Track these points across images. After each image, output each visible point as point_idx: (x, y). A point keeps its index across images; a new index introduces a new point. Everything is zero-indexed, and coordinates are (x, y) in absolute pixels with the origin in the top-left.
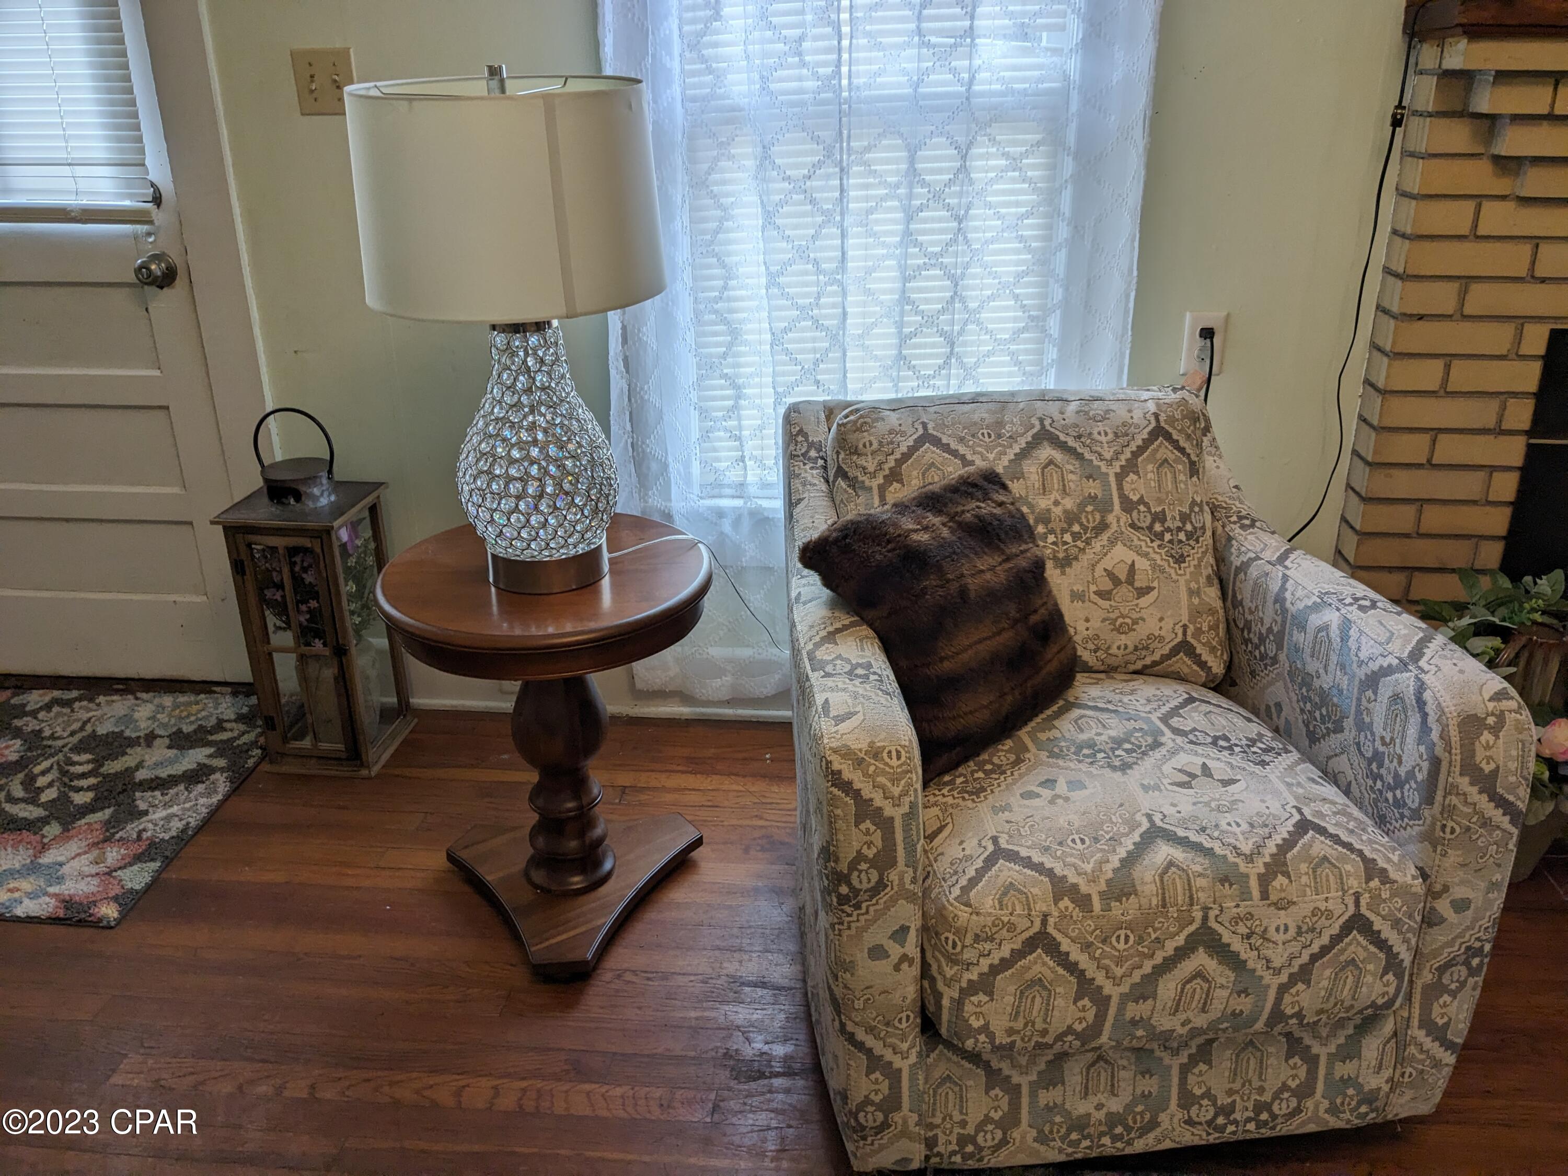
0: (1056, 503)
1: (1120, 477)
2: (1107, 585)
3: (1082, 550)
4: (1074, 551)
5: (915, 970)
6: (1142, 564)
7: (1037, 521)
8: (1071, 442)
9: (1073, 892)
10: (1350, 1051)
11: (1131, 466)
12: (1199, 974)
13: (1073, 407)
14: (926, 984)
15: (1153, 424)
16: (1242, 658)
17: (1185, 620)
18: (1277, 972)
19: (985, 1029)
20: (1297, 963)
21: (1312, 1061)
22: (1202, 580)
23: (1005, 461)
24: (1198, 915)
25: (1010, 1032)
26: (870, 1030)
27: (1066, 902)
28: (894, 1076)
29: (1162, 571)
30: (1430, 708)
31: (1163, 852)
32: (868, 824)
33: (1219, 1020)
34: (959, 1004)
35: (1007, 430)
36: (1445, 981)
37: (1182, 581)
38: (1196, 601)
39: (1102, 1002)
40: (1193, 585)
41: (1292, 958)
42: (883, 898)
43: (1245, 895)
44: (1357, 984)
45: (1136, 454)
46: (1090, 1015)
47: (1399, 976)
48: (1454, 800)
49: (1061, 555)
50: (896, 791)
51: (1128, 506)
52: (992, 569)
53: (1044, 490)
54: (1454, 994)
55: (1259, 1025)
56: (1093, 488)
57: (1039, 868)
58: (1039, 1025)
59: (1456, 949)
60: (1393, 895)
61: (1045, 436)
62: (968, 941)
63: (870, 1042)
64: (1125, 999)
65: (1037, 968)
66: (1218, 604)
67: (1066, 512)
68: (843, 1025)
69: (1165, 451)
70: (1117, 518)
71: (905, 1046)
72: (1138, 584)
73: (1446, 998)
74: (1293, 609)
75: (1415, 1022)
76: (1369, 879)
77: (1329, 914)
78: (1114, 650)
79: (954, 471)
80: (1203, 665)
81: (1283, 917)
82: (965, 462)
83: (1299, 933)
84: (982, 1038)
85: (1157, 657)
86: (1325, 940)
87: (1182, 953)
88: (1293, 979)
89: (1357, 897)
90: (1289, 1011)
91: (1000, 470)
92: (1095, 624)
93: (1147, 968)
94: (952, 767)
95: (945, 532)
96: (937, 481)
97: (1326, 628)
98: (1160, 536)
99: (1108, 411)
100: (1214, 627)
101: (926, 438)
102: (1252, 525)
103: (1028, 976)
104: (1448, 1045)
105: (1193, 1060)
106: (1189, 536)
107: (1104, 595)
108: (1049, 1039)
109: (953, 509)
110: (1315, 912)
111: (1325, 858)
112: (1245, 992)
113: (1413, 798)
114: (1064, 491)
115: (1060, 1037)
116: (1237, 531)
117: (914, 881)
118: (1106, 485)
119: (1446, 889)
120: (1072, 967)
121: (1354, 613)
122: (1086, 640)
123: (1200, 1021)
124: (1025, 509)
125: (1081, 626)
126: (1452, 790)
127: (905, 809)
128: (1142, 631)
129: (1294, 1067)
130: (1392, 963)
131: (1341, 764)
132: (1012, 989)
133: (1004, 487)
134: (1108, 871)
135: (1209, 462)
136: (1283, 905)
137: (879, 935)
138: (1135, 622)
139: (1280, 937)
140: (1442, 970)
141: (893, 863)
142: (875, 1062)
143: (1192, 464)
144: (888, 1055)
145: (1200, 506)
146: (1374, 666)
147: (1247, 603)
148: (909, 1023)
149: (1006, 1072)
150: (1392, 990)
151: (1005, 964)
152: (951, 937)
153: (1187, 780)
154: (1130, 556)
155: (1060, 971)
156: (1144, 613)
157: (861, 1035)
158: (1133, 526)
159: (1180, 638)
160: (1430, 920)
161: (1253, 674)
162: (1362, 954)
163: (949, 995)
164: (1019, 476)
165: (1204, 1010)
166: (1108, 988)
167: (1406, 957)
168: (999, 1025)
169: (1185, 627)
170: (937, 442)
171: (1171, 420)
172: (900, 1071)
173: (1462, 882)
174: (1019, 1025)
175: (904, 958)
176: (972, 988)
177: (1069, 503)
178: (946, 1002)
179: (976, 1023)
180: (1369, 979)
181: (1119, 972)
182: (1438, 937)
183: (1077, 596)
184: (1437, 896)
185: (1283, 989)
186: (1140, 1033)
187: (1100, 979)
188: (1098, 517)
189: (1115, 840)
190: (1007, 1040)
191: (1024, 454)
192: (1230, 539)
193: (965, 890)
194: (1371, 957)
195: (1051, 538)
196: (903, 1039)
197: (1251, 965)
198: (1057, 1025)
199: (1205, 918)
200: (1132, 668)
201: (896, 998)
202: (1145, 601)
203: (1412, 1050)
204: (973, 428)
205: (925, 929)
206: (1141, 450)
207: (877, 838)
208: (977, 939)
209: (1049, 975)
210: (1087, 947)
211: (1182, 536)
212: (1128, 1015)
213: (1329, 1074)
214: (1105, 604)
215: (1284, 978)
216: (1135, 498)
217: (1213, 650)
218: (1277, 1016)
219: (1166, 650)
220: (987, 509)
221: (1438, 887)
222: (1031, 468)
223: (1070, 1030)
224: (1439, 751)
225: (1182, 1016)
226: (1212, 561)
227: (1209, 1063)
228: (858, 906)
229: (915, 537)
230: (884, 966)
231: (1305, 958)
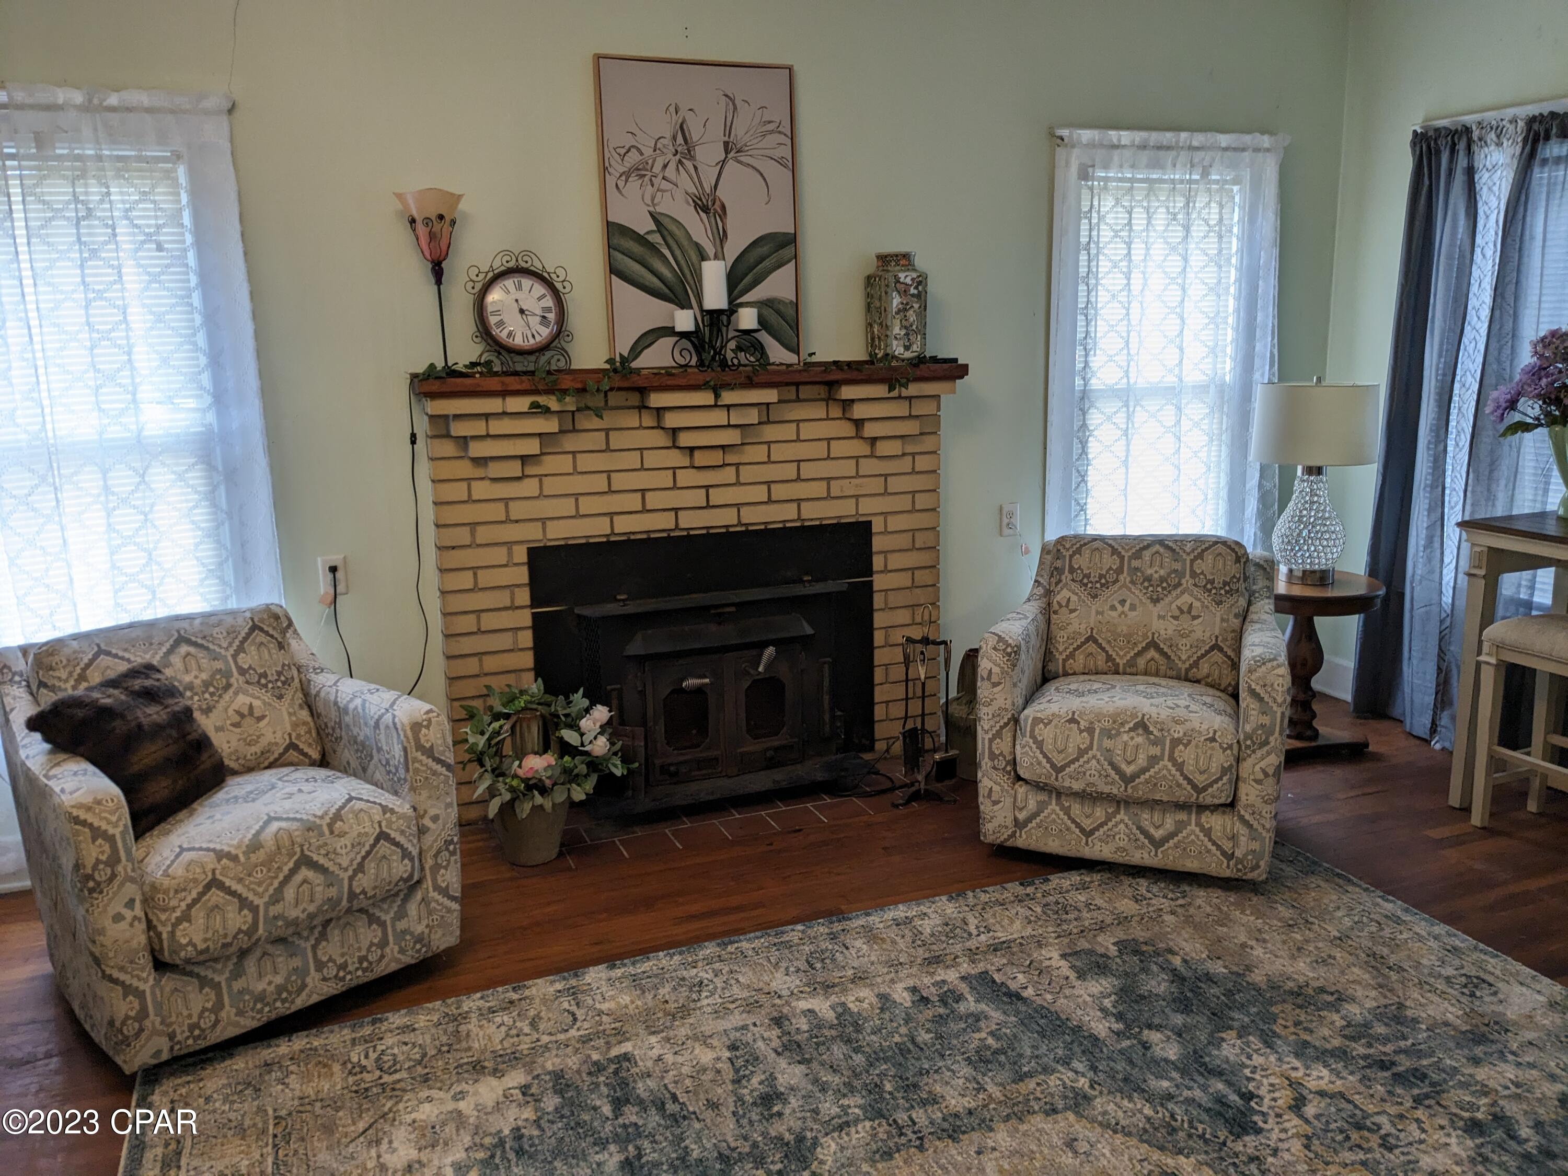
0: (196, 677)
1: (234, 657)
2: (237, 719)
3: (217, 702)
4: (212, 703)
5: (144, 926)
6: (256, 703)
7: (185, 689)
8: (200, 641)
9: (229, 856)
10: (401, 914)
11: (241, 649)
12: (305, 881)
13: (197, 622)
14: (152, 933)
15: (251, 623)
16: (328, 747)
17: (289, 729)
18: (346, 870)
19: (190, 943)
20: (355, 863)
21: (383, 924)
22: (296, 707)
23: (158, 658)
24: (298, 850)
25: (206, 940)
26: (122, 969)
27: (224, 861)
28: (140, 995)
29: (270, 705)
30: (399, 726)
31: (275, 826)
32: (100, 841)
33: (322, 905)
34: (172, 933)
35: (155, 640)
36: (439, 861)
37: (284, 709)
38: (294, 719)
39: (254, 909)
40: (291, 710)
41: (352, 861)
42: (116, 883)
43: (322, 834)
44: (390, 868)
45: (242, 643)
46: (250, 919)
47: (412, 860)
48: (417, 765)
49: (204, 707)
50: (114, 819)
51: (242, 672)
52: (158, 713)
53: (187, 671)
54: (446, 868)
55: (344, 903)
56: (218, 665)
57: (208, 850)
58: (221, 932)
59: (440, 843)
60: (398, 818)
61: (181, 640)
62: (172, 894)
63: (122, 977)
64: (267, 905)
65: (214, 898)
66: (309, 719)
67: (203, 681)
68: (103, 972)
69: (261, 637)
70: (236, 679)
71: (144, 975)
72: (256, 715)
73: (442, 871)
74: (341, 705)
75: (431, 889)
76: (384, 813)
77: (366, 834)
78: (249, 757)
79: (123, 667)
80: (305, 755)
81: (343, 841)
82: (128, 660)
83: (353, 846)
84: (190, 948)
85: (276, 755)
86: (367, 848)
87: (293, 872)
88: (355, 872)
89: (380, 823)
90: (358, 891)
91: (155, 663)
92: (234, 744)
93: (276, 884)
94: (150, 828)
95: (123, 697)
96: (111, 675)
97: (356, 708)
98: (266, 686)
99: (221, 621)
100: (309, 732)
101: (100, 652)
102: (322, 671)
103: (210, 904)
104: (453, 898)
105: (318, 942)
106: (284, 683)
107: (236, 725)
108: (229, 940)
109: (125, 685)
110: (359, 835)
111: (362, 810)
112: (332, 885)
113: (402, 772)
114: (200, 669)
115: (235, 937)
116: (313, 675)
117: (133, 870)
118: (227, 662)
119: (426, 812)
120: (233, 894)
121: (368, 696)
122: (231, 754)
123: (312, 908)
124: (176, 684)
125: (225, 746)
126: (415, 760)
127: (121, 829)
128: (264, 742)
129: (374, 930)
130: (406, 854)
131: (378, 776)
132: (202, 914)
133: (159, 671)
134: (246, 841)
135: (294, 643)
136: (342, 835)
137: (117, 907)
138: (259, 737)
139: (344, 851)
140: (436, 856)
141: (119, 861)
142: (128, 990)
143: (279, 643)
144: (135, 983)
145: (289, 666)
146: (376, 717)
147: (323, 713)
148: (145, 960)
149: (210, 976)
150: (409, 868)
151: (195, 901)
152: (161, 896)
153: (290, 796)
154: (248, 700)
155: (228, 897)
156: (263, 732)
157: (116, 974)
158: (247, 682)
159: (288, 741)
160: (422, 831)
161: (335, 752)
162: (388, 852)
163: (165, 931)
164: (168, 665)
165: (312, 901)
166: (257, 901)
167: (415, 852)
168: (198, 939)
169: (290, 735)
170: (108, 653)
171: (262, 620)
172: (144, 991)
173: (433, 806)
174: (209, 935)
175: (135, 918)
176: (179, 921)
177: (204, 676)
178: (165, 936)
179: (184, 941)
180: (395, 864)
181: (261, 890)
182: (428, 839)
183: (219, 729)
184: (422, 817)
185: (351, 879)
186: (280, 923)
187: (251, 897)
188: (224, 681)
189: (249, 828)
190: (204, 946)
191: (171, 651)
192: (309, 681)
193: (165, 871)
194: (394, 852)
195: (196, 698)
196: (143, 970)
197: (331, 869)
198: (232, 929)
199: (302, 851)
200: (262, 766)
201: (134, 944)
202: (262, 724)
203: (433, 905)
204: (133, 643)
205: (145, 901)
206: (245, 639)
207: (107, 848)
208: (176, 892)
209: (221, 901)
210: (240, 880)
211: (279, 684)
212: (271, 914)
213: (394, 929)
214: (238, 730)
215: (350, 872)
216: (246, 667)
217: (310, 745)
218: (352, 895)
219: (281, 750)
220: (148, 683)
221: (422, 812)
222: (176, 659)
223: (240, 931)
224: (406, 744)
225: (301, 908)
226: (301, 696)
227: (327, 940)
228: (101, 892)
229: (103, 701)
230: (123, 925)
231: (359, 859)
